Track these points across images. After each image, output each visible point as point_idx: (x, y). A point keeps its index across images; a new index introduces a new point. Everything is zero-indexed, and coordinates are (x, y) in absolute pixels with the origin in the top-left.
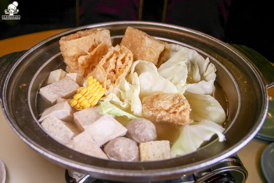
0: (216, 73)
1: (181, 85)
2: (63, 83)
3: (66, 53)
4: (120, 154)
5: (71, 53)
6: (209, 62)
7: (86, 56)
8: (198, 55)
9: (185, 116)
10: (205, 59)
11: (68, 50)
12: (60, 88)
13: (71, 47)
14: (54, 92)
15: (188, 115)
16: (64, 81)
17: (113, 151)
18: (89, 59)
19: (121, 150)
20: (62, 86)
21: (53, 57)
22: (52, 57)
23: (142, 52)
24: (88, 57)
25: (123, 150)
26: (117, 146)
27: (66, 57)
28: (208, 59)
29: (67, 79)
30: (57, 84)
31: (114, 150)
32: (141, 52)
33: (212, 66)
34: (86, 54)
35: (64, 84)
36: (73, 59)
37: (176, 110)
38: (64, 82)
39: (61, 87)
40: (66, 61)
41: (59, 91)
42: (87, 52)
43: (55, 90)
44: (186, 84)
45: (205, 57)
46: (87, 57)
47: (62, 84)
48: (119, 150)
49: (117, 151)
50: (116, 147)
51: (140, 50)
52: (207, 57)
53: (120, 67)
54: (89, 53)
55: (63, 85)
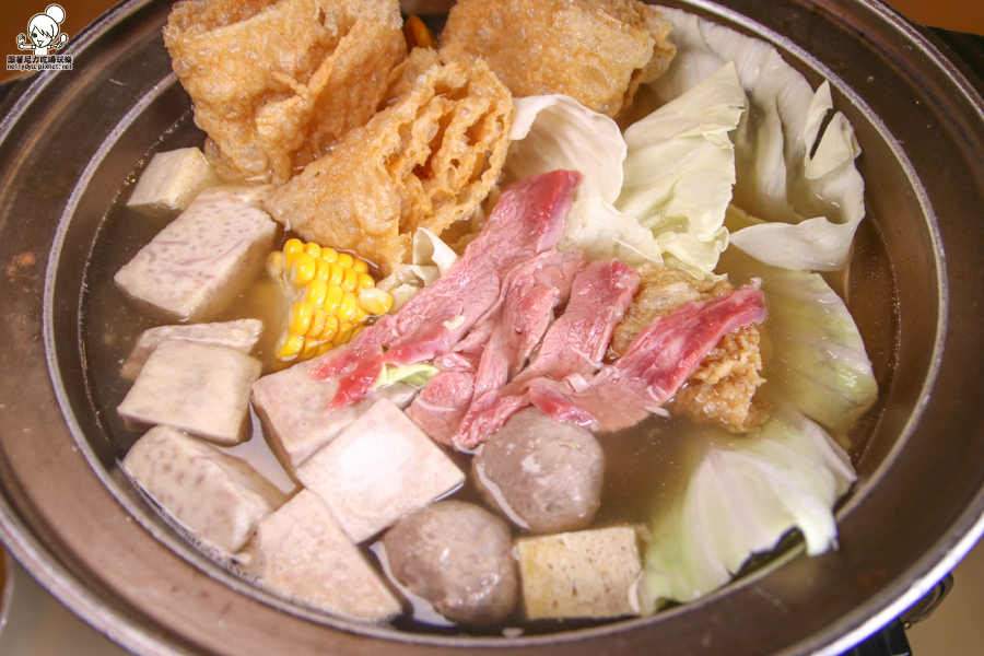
0: (860, 163)
1: (700, 236)
2: (198, 223)
3: (198, 87)
4: (442, 569)
5: (217, 89)
6: (831, 107)
7: (290, 102)
8: (784, 65)
9: (731, 404)
10: (815, 90)
11: (203, 73)
12: (194, 248)
13: (216, 59)
14: (175, 273)
15: (748, 400)
16: (198, 212)
17: (415, 557)
18: (305, 113)
19: (446, 553)
20: (200, 237)
21: (145, 101)
22: (141, 98)
23: (554, 70)
24: (301, 104)
25: (453, 553)
26: (431, 536)
27: (201, 104)
28: (824, 88)
29: (207, 201)
30: (177, 235)
31: (418, 553)
32: (547, 66)
33: (843, 128)
34: (289, 93)
35: (202, 225)
36: (228, 113)
37: (703, 376)
38: (199, 217)
39: (196, 242)
40: (203, 118)
41: (195, 260)
42: (293, 84)
43: (176, 263)
44: (725, 228)
45: (814, 81)
46: (296, 104)
47: (194, 228)
48: (437, 551)
49: (428, 559)
50: (425, 543)
51: (546, 60)
52: (822, 79)
53: (455, 157)
54: (300, 88)
55: (201, 229)
